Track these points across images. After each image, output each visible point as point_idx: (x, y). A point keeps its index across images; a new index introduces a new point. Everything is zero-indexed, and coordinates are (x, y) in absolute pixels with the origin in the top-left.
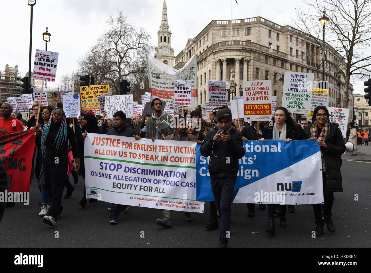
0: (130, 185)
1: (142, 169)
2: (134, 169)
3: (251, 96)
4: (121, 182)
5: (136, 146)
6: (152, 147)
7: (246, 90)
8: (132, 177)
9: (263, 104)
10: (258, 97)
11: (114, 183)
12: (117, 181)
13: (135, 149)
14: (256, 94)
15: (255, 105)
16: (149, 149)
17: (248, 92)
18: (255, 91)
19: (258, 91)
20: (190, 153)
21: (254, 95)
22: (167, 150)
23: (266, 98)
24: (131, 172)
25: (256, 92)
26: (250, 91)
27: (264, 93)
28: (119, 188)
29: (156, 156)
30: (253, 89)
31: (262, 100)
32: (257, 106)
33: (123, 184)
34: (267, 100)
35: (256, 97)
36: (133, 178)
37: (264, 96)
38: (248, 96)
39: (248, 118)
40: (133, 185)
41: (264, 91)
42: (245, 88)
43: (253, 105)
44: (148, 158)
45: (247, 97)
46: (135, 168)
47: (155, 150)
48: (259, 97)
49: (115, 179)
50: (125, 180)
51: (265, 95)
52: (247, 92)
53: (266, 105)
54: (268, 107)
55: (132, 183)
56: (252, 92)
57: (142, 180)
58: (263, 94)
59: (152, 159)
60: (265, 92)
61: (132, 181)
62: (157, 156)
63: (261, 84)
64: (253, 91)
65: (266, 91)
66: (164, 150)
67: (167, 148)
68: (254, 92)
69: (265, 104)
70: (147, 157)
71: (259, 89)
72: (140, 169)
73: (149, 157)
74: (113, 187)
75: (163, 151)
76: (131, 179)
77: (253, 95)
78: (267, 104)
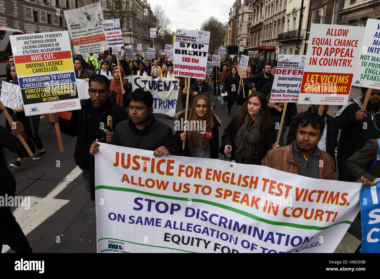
0: (196, 239)
1: (222, 218)
2: (205, 214)
3: (322, 56)
4: (180, 233)
5: (210, 174)
6: (249, 180)
7: (315, 43)
8: (200, 226)
9: (339, 75)
10: (332, 59)
11: (166, 234)
12: (173, 232)
13: (207, 178)
14: (331, 52)
15: (324, 74)
16: (242, 182)
17: (318, 47)
18: (330, 47)
19: (335, 47)
20: (328, 202)
21: (326, 55)
22: (278, 192)
23: (347, 63)
24: (198, 217)
25: (332, 49)
26: (320, 46)
27: (345, 53)
28: (177, 243)
29: (254, 197)
30: (327, 42)
31: (340, 66)
32: (327, 76)
33: (183, 237)
34: (348, 66)
35: (330, 59)
36: (202, 229)
37: (343, 58)
38: (316, 56)
39: (306, 99)
40: (202, 240)
41: (346, 48)
42: (314, 38)
43: (320, 74)
44: (236, 199)
45: (313, 57)
46: (207, 213)
47: (253, 185)
48: (335, 59)
49: (168, 227)
50: (188, 230)
51: (347, 56)
52: (314, 48)
53: (344, 77)
54: (345, 81)
55: (200, 236)
56: (324, 47)
57: (220, 235)
58: (343, 54)
59: (245, 201)
60: (348, 50)
61: (199, 232)
62: (256, 199)
63: (345, 33)
64: (326, 46)
65: (350, 48)
66: (273, 190)
67: (281, 187)
68: (327, 48)
69: (342, 75)
70: (235, 196)
71: (339, 42)
72: (217, 216)
73: (239, 197)
74: (165, 240)
75: (270, 192)
76: (198, 229)
77: (324, 55)
78: (346, 75)
